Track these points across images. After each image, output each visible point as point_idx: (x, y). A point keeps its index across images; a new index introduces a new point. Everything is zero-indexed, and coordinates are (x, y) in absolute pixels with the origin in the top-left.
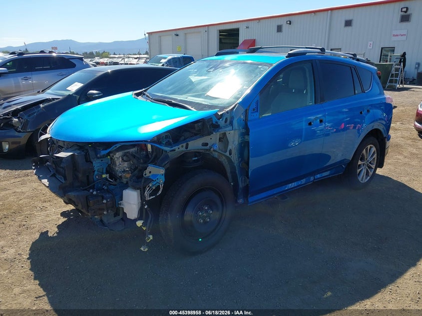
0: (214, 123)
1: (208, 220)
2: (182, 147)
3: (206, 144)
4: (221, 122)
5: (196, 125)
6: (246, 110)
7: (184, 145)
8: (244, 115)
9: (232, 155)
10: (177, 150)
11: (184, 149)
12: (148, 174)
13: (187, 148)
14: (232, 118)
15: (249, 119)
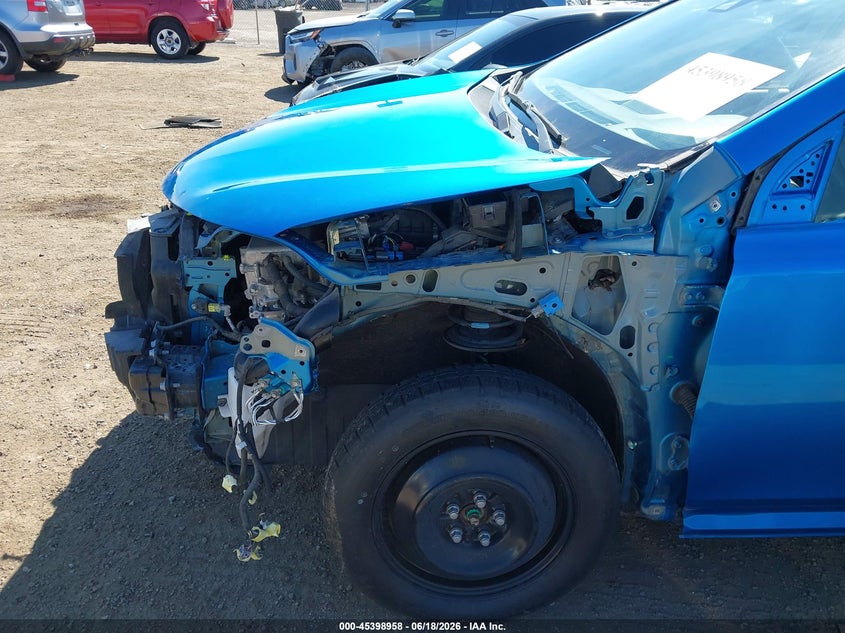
0: (580, 210)
1: (485, 542)
2: (411, 279)
3: (520, 289)
4: (609, 214)
5: (475, 211)
6: (748, 179)
7: (420, 275)
8: (733, 200)
9: (634, 349)
10: (386, 287)
11: (417, 288)
12: (257, 349)
13: (429, 286)
14: (665, 203)
15: (753, 220)
